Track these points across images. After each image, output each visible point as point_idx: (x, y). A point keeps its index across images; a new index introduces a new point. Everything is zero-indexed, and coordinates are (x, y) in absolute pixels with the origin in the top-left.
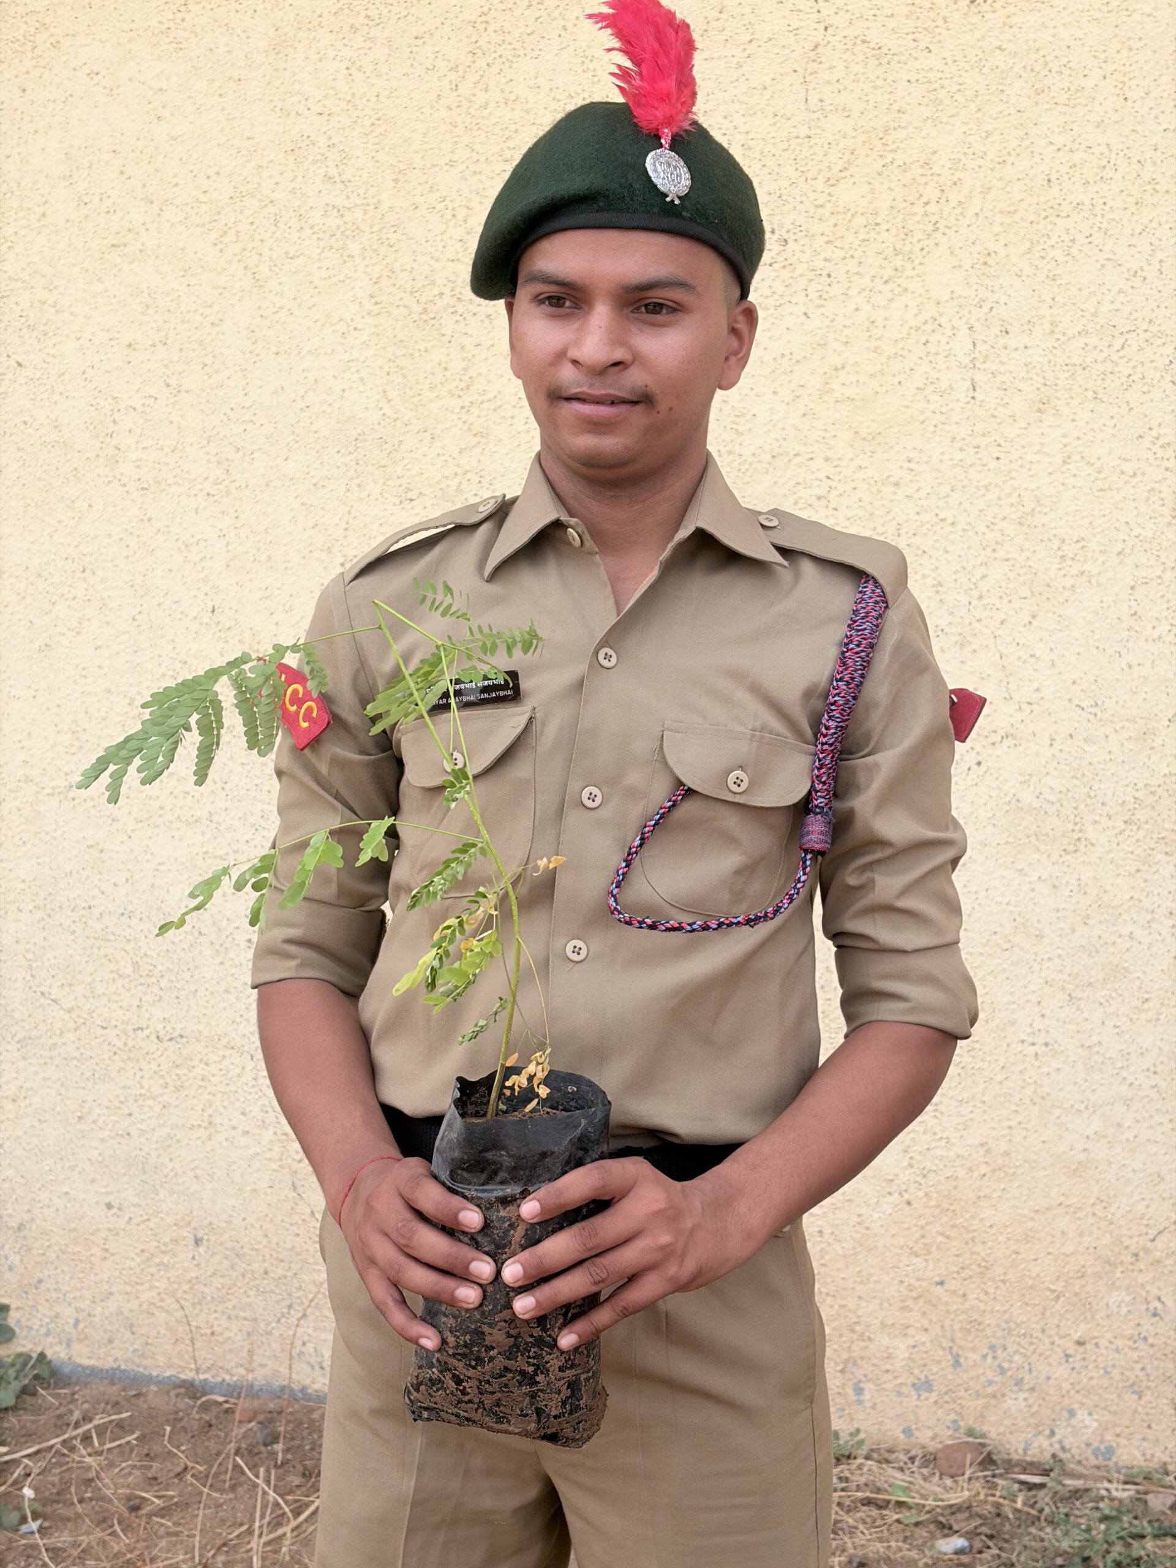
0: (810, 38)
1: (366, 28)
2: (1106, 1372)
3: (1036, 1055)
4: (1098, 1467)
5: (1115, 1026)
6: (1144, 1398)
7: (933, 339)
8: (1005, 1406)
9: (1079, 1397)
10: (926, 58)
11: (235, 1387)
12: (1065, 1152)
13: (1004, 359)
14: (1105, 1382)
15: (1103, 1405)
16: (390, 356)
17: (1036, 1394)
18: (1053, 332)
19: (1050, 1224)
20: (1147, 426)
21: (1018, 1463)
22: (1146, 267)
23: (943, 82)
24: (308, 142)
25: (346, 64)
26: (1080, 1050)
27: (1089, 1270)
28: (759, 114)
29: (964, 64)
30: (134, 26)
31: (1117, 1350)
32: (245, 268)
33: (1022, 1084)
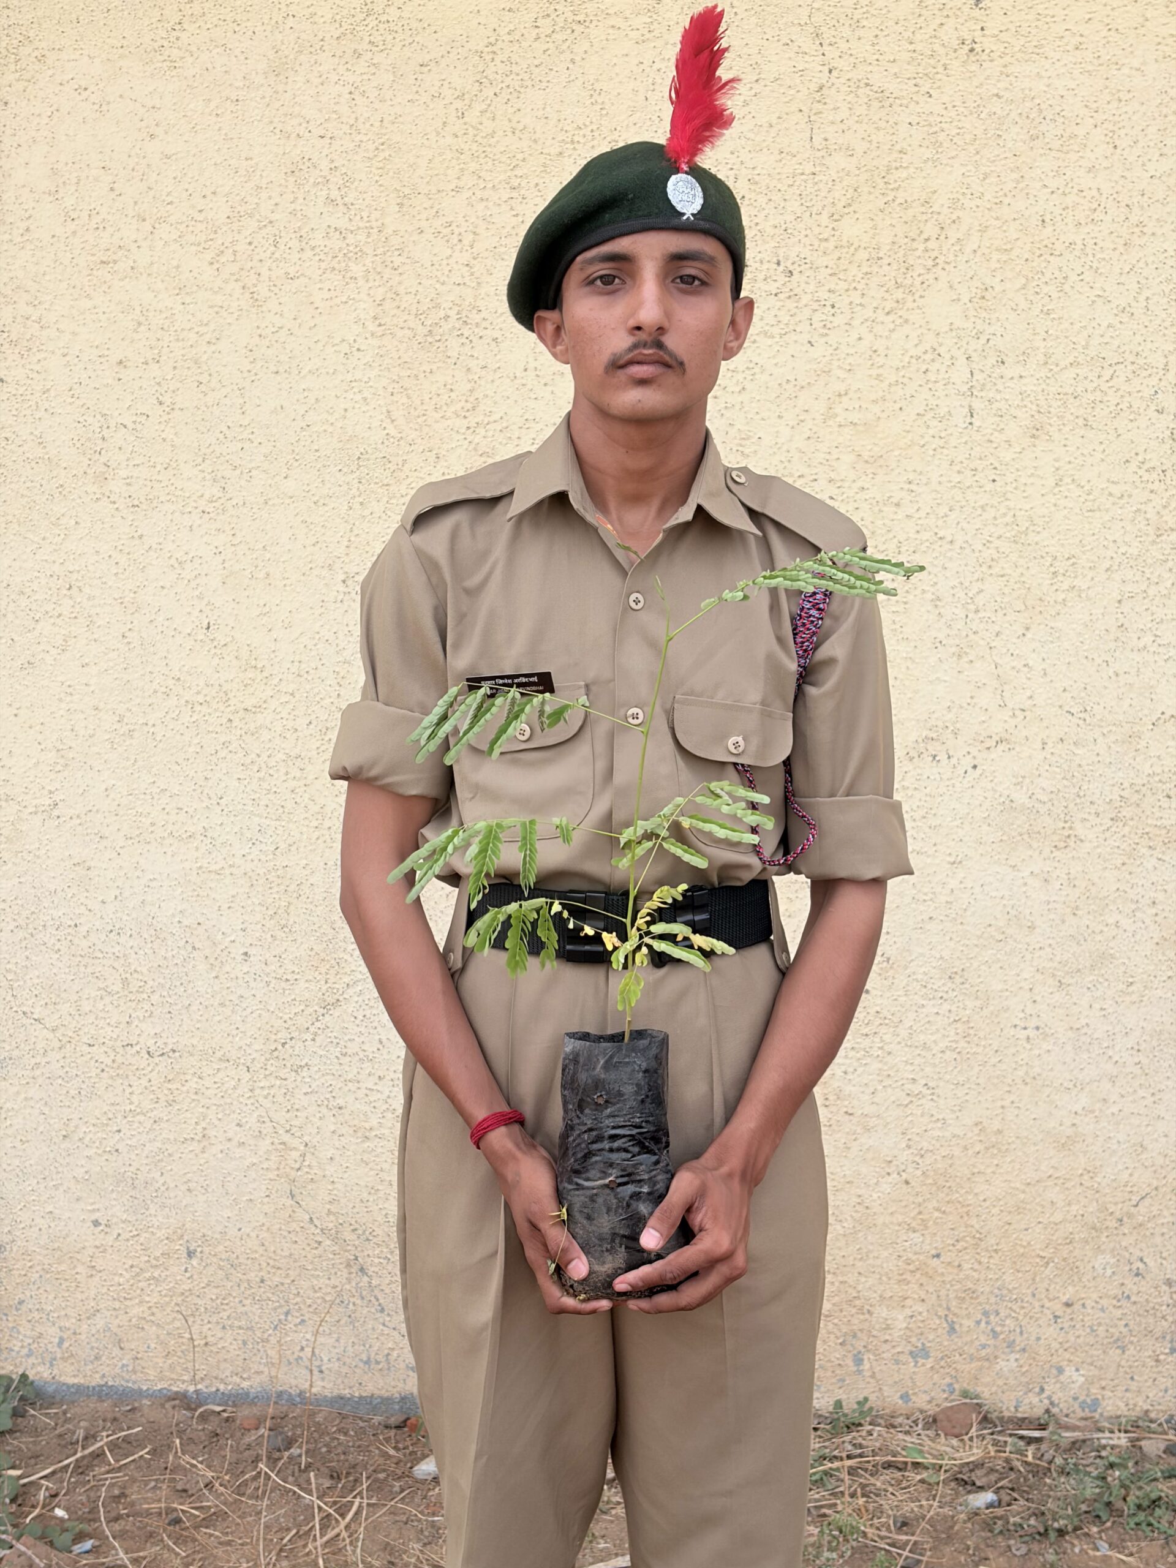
0: (814, 80)
1: (370, 54)
2: (1093, 1331)
3: (1028, 1038)
4: (1086, 1419)
5: (1101, 1009)
6: (1127, 1353)
7: (933, 367)
8: (998, 1367)
9: (1067, 1355)
10: (927, 102)
11: (230, 1396)
12: (1054, 1128)
13: (1001, 387)
14: (1091, 1340)
15: (1089, 1360)
16: (395, 378)
17: (1026, 1355)
18: (1046, 363)
19: (1040, 1195)
20: (1134, 452)
21: (1011, 1420)
22: (1134, 304)
23: (943, 125)
24: (308, 164)
25: (349, 88)
26: (1070, 1032)
27: (1077, 1236)
28: (765, 150)
29: (962, 109)
30: (125, 43)
31: (1103, 1310)
32: (244, 288)
33: (1014, 1066)
